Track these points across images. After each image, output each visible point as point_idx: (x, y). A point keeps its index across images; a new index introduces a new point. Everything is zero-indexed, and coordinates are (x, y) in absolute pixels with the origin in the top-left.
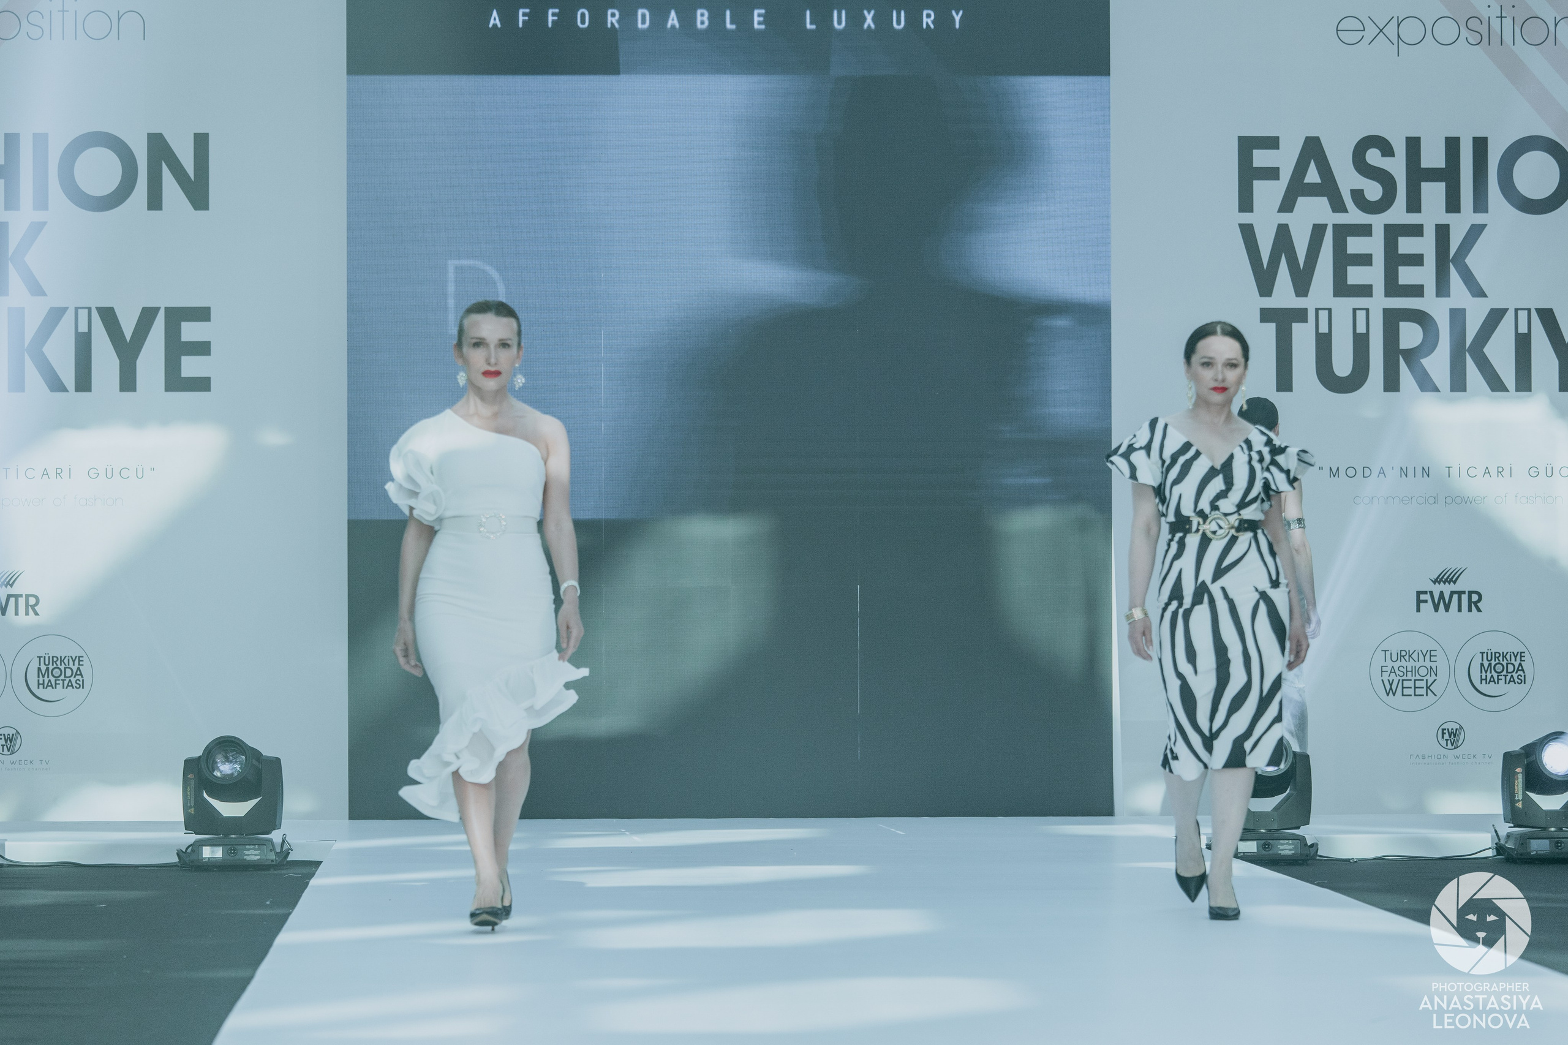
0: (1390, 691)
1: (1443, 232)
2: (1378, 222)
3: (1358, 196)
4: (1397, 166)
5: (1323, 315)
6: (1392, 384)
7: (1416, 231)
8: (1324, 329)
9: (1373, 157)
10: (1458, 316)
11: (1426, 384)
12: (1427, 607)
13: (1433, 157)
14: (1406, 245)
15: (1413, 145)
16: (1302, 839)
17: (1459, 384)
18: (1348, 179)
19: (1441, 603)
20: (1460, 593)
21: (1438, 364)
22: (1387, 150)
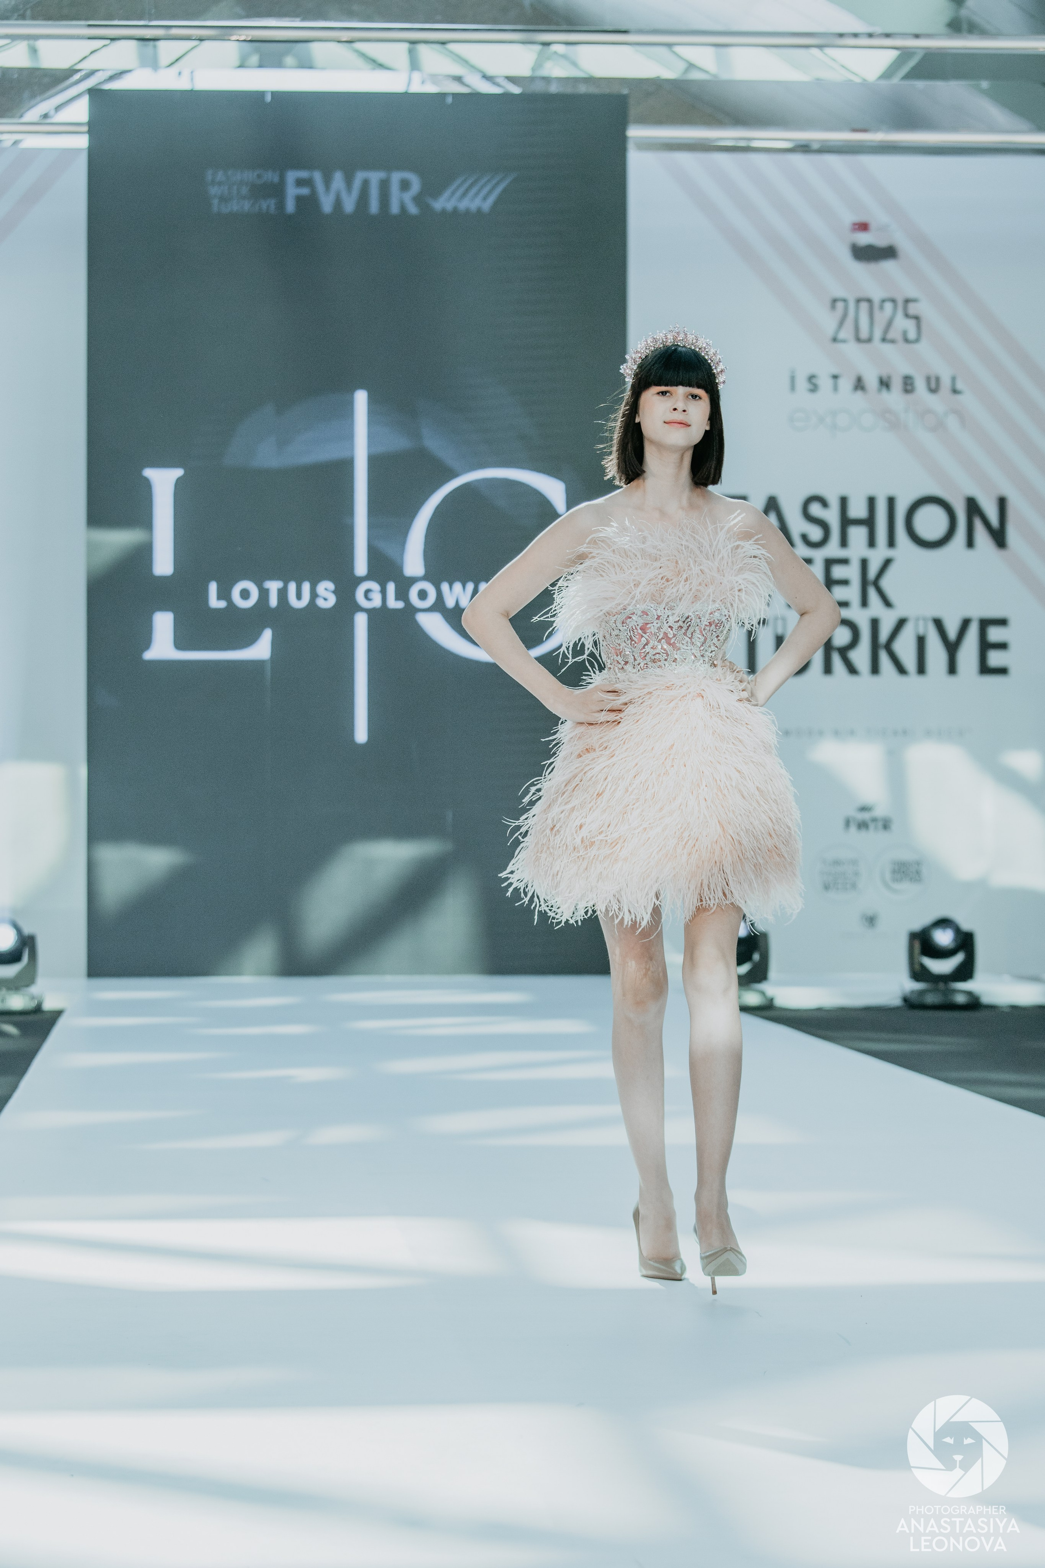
0: (827, 887)
1: (864, 563)
2: (819, 556)
3: (805, 538)
4: (832, 516)
5: (780, 623)
6: (828, 669)
7: (844, 561)
8: (780, 631)
9: (816, 509)
10: (875, 624)
11: (852, 670)
12: (853, 829)
13: (857, 510)
14: (838, 572)
15: (844, 502)
16: (763, 993)
17: (875, 669)
18: (797, 525)
19: (863, 825)
20: (874, 820)
21: (861, 656)
22: (824, 503)
